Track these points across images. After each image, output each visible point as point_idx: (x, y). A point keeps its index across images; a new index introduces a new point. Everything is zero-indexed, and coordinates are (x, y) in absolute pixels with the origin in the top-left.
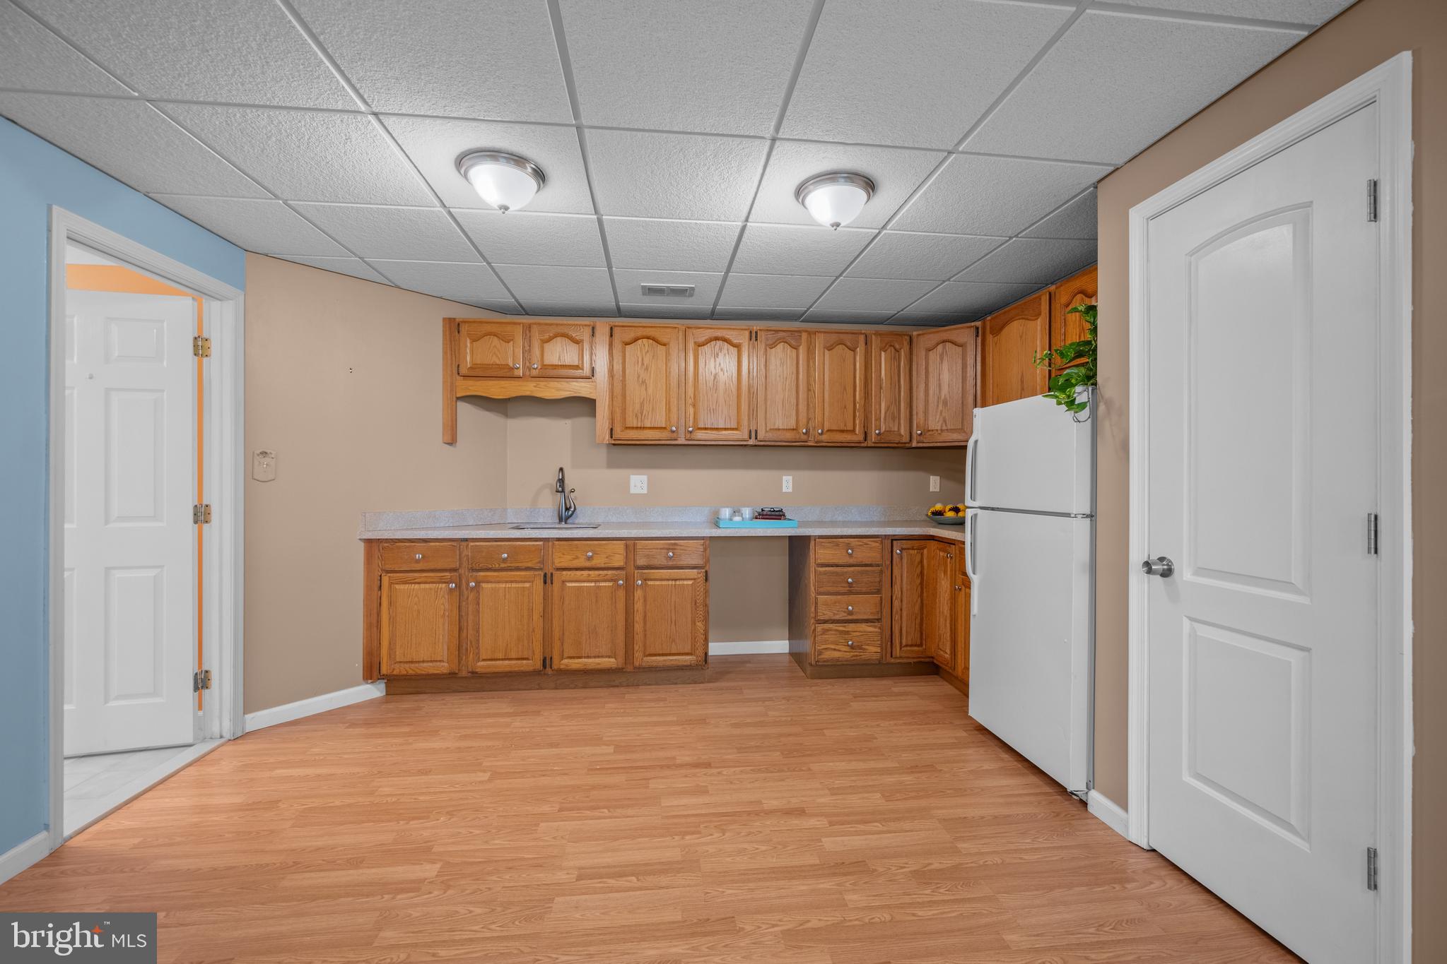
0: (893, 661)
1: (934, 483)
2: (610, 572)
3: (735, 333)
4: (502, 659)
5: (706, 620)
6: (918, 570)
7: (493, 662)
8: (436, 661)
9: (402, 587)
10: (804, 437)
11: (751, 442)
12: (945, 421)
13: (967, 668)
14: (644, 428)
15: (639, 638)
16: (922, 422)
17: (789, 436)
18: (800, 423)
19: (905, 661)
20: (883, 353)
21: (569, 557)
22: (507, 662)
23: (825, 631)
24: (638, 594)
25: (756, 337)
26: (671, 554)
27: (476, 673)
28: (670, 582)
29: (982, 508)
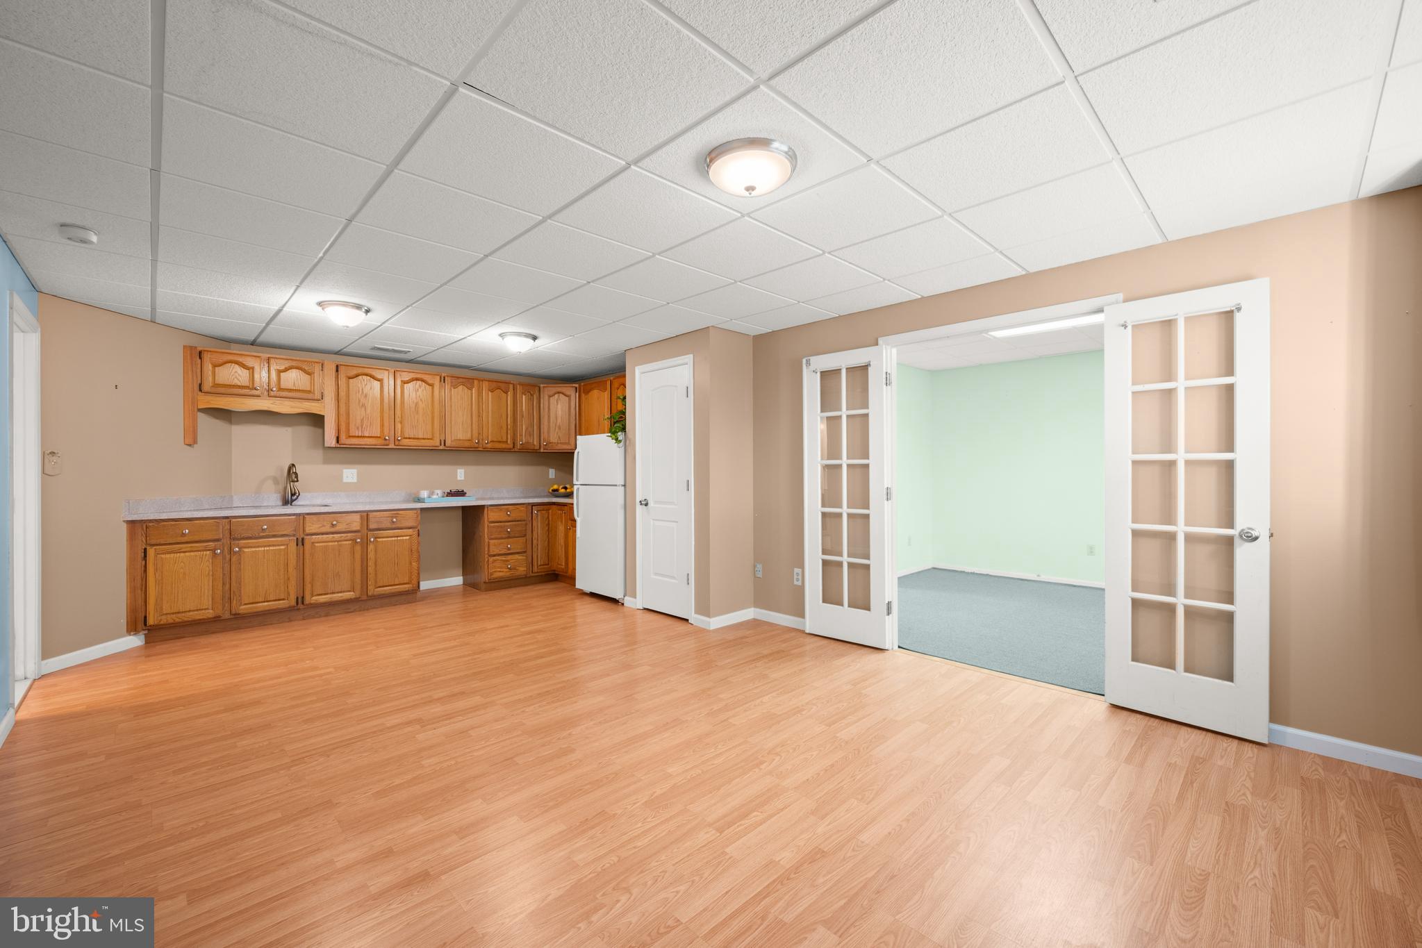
0: (533, 575)
1: (552, 473)
2: (349, 535)
3: (430, 377)
4: (262, 602)
5: (419, 560)
6: (547, 522)
7: (254, 605)
8: (202, 610)
9: (168, 556)
10: (476, 445)
11: (442, 447)
12: (559, 438)
13: (574, 569)
14: (364, 437)
15: (371, 576)
16: (546, 437)
17: (467, 444)
18: (474, 437)
19: (540, 574)
20: (524, 397)
21: (317, 526)
22: (266, 604)
23: (494, 561)
24: (371, 547)
25: (444, 380)
26: (395, 520)
27: (239, 614)
28: (394, 539)
29: (581, 485)
